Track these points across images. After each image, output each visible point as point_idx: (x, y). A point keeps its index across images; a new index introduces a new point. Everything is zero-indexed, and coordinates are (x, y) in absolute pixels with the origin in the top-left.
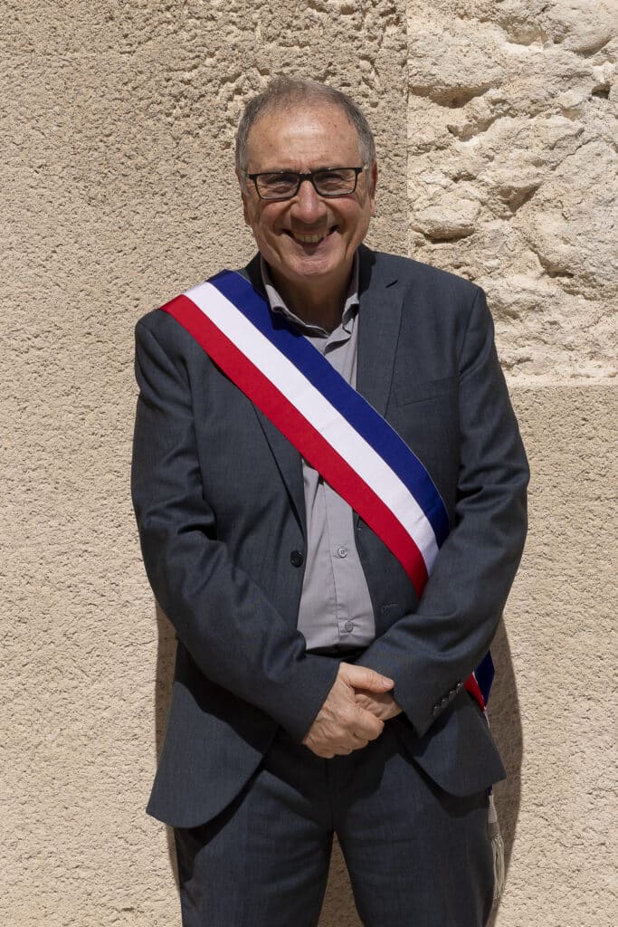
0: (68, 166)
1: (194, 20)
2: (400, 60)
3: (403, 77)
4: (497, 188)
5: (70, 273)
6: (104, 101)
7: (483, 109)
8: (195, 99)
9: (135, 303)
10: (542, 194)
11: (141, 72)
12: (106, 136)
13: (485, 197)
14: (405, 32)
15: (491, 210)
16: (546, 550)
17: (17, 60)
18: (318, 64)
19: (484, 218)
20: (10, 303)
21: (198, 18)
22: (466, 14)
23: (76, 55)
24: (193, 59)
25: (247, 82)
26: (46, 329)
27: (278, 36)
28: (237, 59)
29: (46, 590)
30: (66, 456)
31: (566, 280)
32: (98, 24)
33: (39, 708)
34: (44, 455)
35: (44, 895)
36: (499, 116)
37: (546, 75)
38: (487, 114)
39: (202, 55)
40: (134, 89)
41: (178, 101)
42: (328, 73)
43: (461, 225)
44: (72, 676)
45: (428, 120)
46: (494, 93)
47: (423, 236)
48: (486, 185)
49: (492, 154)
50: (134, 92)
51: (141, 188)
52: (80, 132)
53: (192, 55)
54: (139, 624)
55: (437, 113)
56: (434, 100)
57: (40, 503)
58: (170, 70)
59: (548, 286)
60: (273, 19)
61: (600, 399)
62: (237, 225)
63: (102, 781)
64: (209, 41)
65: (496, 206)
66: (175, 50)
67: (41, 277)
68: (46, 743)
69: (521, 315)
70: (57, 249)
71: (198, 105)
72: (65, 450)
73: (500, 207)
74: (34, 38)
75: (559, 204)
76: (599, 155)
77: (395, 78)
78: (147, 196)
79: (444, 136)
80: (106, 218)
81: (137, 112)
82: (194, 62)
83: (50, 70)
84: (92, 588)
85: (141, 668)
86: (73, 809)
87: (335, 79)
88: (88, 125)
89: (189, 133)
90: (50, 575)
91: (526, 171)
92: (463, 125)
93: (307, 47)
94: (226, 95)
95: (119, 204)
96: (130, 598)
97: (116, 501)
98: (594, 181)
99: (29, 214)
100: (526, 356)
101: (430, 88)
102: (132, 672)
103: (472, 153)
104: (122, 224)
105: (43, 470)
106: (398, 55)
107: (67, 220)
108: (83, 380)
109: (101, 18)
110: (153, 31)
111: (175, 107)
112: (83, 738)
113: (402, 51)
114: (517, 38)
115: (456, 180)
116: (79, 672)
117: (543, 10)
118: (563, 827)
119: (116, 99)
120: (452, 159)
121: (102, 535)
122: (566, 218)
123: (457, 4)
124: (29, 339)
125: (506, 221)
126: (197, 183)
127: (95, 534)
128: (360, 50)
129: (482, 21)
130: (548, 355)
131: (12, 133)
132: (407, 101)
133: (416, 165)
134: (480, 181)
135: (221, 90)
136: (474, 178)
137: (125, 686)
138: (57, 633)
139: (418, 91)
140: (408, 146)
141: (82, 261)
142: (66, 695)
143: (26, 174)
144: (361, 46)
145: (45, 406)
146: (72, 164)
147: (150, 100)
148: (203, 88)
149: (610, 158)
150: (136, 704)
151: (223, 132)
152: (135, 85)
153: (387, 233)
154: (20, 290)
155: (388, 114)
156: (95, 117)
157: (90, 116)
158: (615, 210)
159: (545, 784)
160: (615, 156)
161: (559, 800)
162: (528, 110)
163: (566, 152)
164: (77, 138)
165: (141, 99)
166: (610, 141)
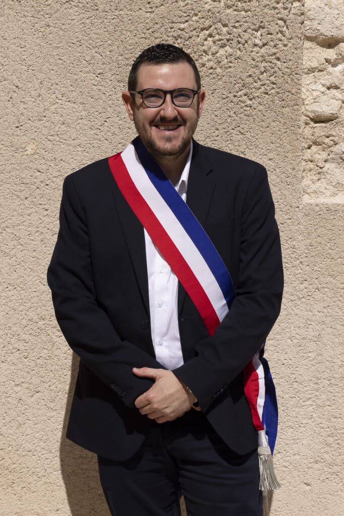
0: (114, 74)
2: (301, 21)
3: (302, 31)
5: (114, 134)
6: (136, 39)
8: (186, 39)
11: (156, 23)
14: (303, 6)
17: (88, 14)
18: (255, 22)
19: (343, 110)
20: (80, 149)
23: (121, 12)
24: (186, 17)
25: (215, 30)
27: (233, 5)
28: (210, 18)
39: (191, 15)
40: (153, 32)
41: (177, 40)
42: (260, 27)
43: (331, 114)
45: (314, 55)
47: (309, 119)
50: (152, 34)
52: (122, 55)
53: (185, 15)
55: (319, 51)
56: (318, 44)
58: (173, 22)
62: (207, 109)
64: (195, 7)
66: (176, 12)
67: (98, 135)
70: (107, 120)
71: (187, 43)
77: (297, 31)
79: (323, 64)
82: (186, 19)
83: (106, 20)
87: (264, 30)
88: (127, 52)
92: (334, 58)
93: (249, 12)
94: (204, 37)
99: (92, 100)
101: (316, 37)
103: (338, 74)
106: (299, 18)
107: (113, 104)
110: (164, 1)
113: (302, 16)
115: (329, 88)
119: (142, 38)
120: (327, 77)
128: (279, 15)
131: (84, 55)
132: (303, 44)
133: (306, 80)
135: (201, 35)
136: (339, 88)
139: (309, 39)
140: (303, 69)
141: (121, 127)
143: (91, 78)
144: (279, 13)
146: (117, 73)
147: (161, 39)
148: (191, 33)
151: (201, 58)
152: (153, 30)
153: (290, 117)
154: (86, 142)
155: (293, 50)
156: (130, 47)
157: (128, 46)
164: (120, 59)
165: (156, 38)
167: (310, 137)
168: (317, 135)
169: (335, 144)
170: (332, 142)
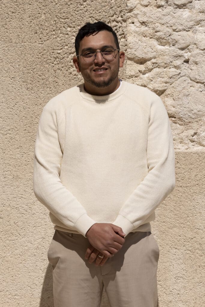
0: (21, 78)
1: (62, 34)
2: (125, 49)
4: (153, 90)
5: (20, 111)
6: (33, 58)
7: (150, 65)
8: (61, 59)
10: (167, 92)
11: (45, 50)
12: (33, 69)
14: (126, 41)
17: (7, 45)
21: (63, 34)
22: (146, 36)
23: (25, 44)
24: (61, 46)
26: (12, 128)
29: (9, 209)
31: (173, 119)
32: (32, 34)
33: (5, 245)
34: (10, 167)
35: (5, 303)
36: (155, 68)
37: (170, 56)
38: (151, 67)
39: (64, 45)
40: (42, 55)
41: (56, 59)
44: (16, 236)
45: (133, 68)
46: (154, 61)
49: (152, 79)
50: (42, 56)
51: (44, 86)
52: (25, 67)
53: (61, 45)
54: (37, 220)
55: (136, 66)
56: (135, 62)
57: (8, 182)
58: (54, 49)
61: (183, 156)
63: (24, 269)
64: (66, 41)
66: (55, 44)
67: (11, 112)
68: (7, 256)
70: (17, 103)
71: (62, 61)
72: (16, 166)
74: (12, 38)
75: (172, 95)
76: (185, 81)
78: (45, 88)
79: (138, 73)
80: (32, 94)
81: (43, 62)
82: (61, 47)
83: (17, 48)
84: (23, 209)
85: (37, 234)
86: (15, 277)
88: (28, 66)
89: (59, 69)
90: (10, 204)
91: (162, 85)
92: (143, 70)
94: (71, 58)
95: (36, 90)
96: (35, 212)
98: (183, 89)
99: (8, 92)
101: (134, 58)
102: (34, 235)
103: (146, 79)
104: (37, 96)
105: (10, 172)
106: (124, 48)
107: (20, 95)
108: (23, 144)
109: (33, 33)
110: (49, 37)
111: (55, 61)
112: (18, 255)
113: (126, 47)
114: (161, 44)
116: (18, 235)
117: (169, 36)
118: (166, 288)
119: (37, 58)
120: (140, 80)
121: (27, 192)
122: (174, 100)
123: (143, 33)
124: (7, 131)
126: (61, 85)
127: (25, 192)
129: (151, 38)
131: (4, 67)
132: (126, 62)
135: (69, 56)
136: (146, 86)
137: (32, 239)
138: (12, 222)
139: (130, 59)
140: (127, 76)
141: (24, 107)
142: (14, 242)
143: (8, 80)
145: (11, 152)
146: (22, 77)
147: (47, 59)
148: (64, 55)
149: (189, 82)
150: (36, 245)
151: (69, 69)
154: (5, 116)
156: (30, 63)
157: (29, 63)
158: (190, 98)
159: (161, 275)
160: (190, 81)
161: (166, 280)
162: (164, 66)
163: (175, 80)
164: (24, 69)
165: (44, 58)
166: (189, 77)
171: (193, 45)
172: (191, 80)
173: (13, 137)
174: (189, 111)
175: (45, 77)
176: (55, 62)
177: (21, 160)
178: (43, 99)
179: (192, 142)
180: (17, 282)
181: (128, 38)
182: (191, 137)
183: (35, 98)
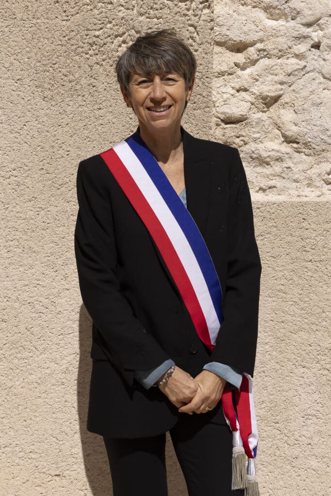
0: (33, 80)
1: (101, 4)
2: (210, 27)
3: (211, 36)
4: (260, 96)
5: (33, 137)
6: (53, 46)
7: (253, 54)
8: (101, 46)
9: (67, 153)
10: (283, 100)
12: (54, 64)
13: (253, 100)
14: (213, 12)
15: (257, 108)
16: (282, 287)
17: (7, 23)
19: (253, 111)
21: (104, 3)
22: (245, 4)
23: (38, 21)
24: (101, 24)
25: (129, 37)
26: (19, 165)
27: (146, 13)
28: (124, 25)
29: (17, 305)
30: (29, 234)
31: (295, 145)
32: (50, 5)
33: (12, 368)
34: (17, 233)
35: (12, 467)
36: (262, 58)
37: (287, 37)
38: (255, 57)
39: (105, 22)
40: (69, 39)
41: (92, 46)
43: (241, 115)
44: (30, 351)
45: (224, 59)
46: (259, 46)
47: (220, 120)
48: (254, 94)
49: (257, 77)
50: (68, 41)
51: (72, 92)
52: (40, 62)
53: (100, 22)
54: (66, 323)
55: (229, 55)
56: (227, 49)
57: (15, 258)
58: (88, 30)
59: (286, 148)
60: (144, 4)
61: (313, 209)
62: (122, 113)
63: (45, 407)
64: (109, 15)
65: (259, 105)
66: (91, 20)
67: (17, 138)
68: (15, 386)
69: (271, 163)
70: (26, 124)
71: (102, 49)
72: (28, 231)
73: (261, 106)
74: (17, 11)
75: (293, 105)
76: (314, 79)
77: (207, 37)
78: (74, 97)
79: (232, 68)
80: (52, 108)
82: (101, 26)
83: (24, 28)
84: (41, 304)
86: (29, 421)
88: (44, 58)
89: (97, 63)
90: (18, 297)
91: (275, 87)
92: (243, 62)
93: (161, 20)
94: (118, 44)
95: (60, 101)
96: (62, 310)
97: (55, 258)
98: (311, 93)
99: (11, 105)
100: (273, 185)
101: (225, 42)
102: (61, 349)
103: (247, 77)
104: (61, 111)
105: (16, 241)
106: (209, 24)
107: (32, 109)
108: (39, 193)
109: (52, 1)
110: (80, 9)
111: (90, 50)
112: (35, 384)
113: (211, 22)
114: (272, 17)
115: (238, 91)
116: (34, 349)
118: (288, 435)
119: (59, 45)
120: (236, 80)
121: (47, 276)
122: (296, 112)
124: (11, 171)
125: (264, 114)
126: (101, 90)
127: (43, 276)
128: (189, 22)
129: (254, 7)
130: (285, 185)
132: (213, 49)
133: (217, 83)
134: (251, 92)
135: (115, 41)
136: (248, 90)
137: (58, 356)
138: (22, 328)
139: (219, 44)
140: (214, 73)
141: (39, 130)
142: (26, 361)
143: (10, 83)
144: (189, 19)
145: (18, 207)
146: (35, 79)
147: (77, 46)
148: (106, 40)
149: (320, 81)
150: (64, 366)
152: (69, 38)
153: (201, 119)
154: (6, 145)
155: (203, 55)
156: (47, 54)
157: (45, 53)
158: (322, 108)
159: (280, 412)
160: (322, 80)
161: (287, 420)
162: (277, 55)
163: (297, 78)
164: (38, 65)
165: (72, 45)
166: (320, 72)
167: (221, 137)
168: (228, 135)
169: (245, 144)
170: (242, 142)
171: (327, 18)
172: (325, 78)
173: (22, 182)
174: (322, 132)
175: (73, 78)
176: (91, 52)
177: (36, 220)
178: (72, 115)
179: (327, 185)
180: (33, 429)
181: (215, 6)
182: (326, 175)
183: (57, 115)
